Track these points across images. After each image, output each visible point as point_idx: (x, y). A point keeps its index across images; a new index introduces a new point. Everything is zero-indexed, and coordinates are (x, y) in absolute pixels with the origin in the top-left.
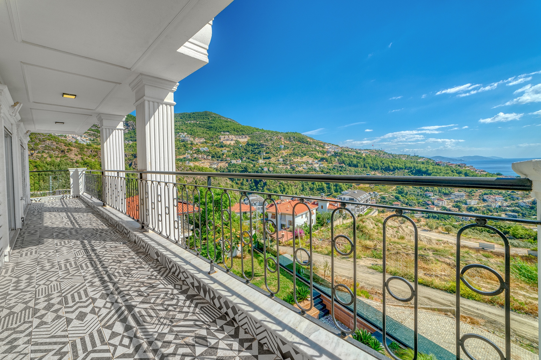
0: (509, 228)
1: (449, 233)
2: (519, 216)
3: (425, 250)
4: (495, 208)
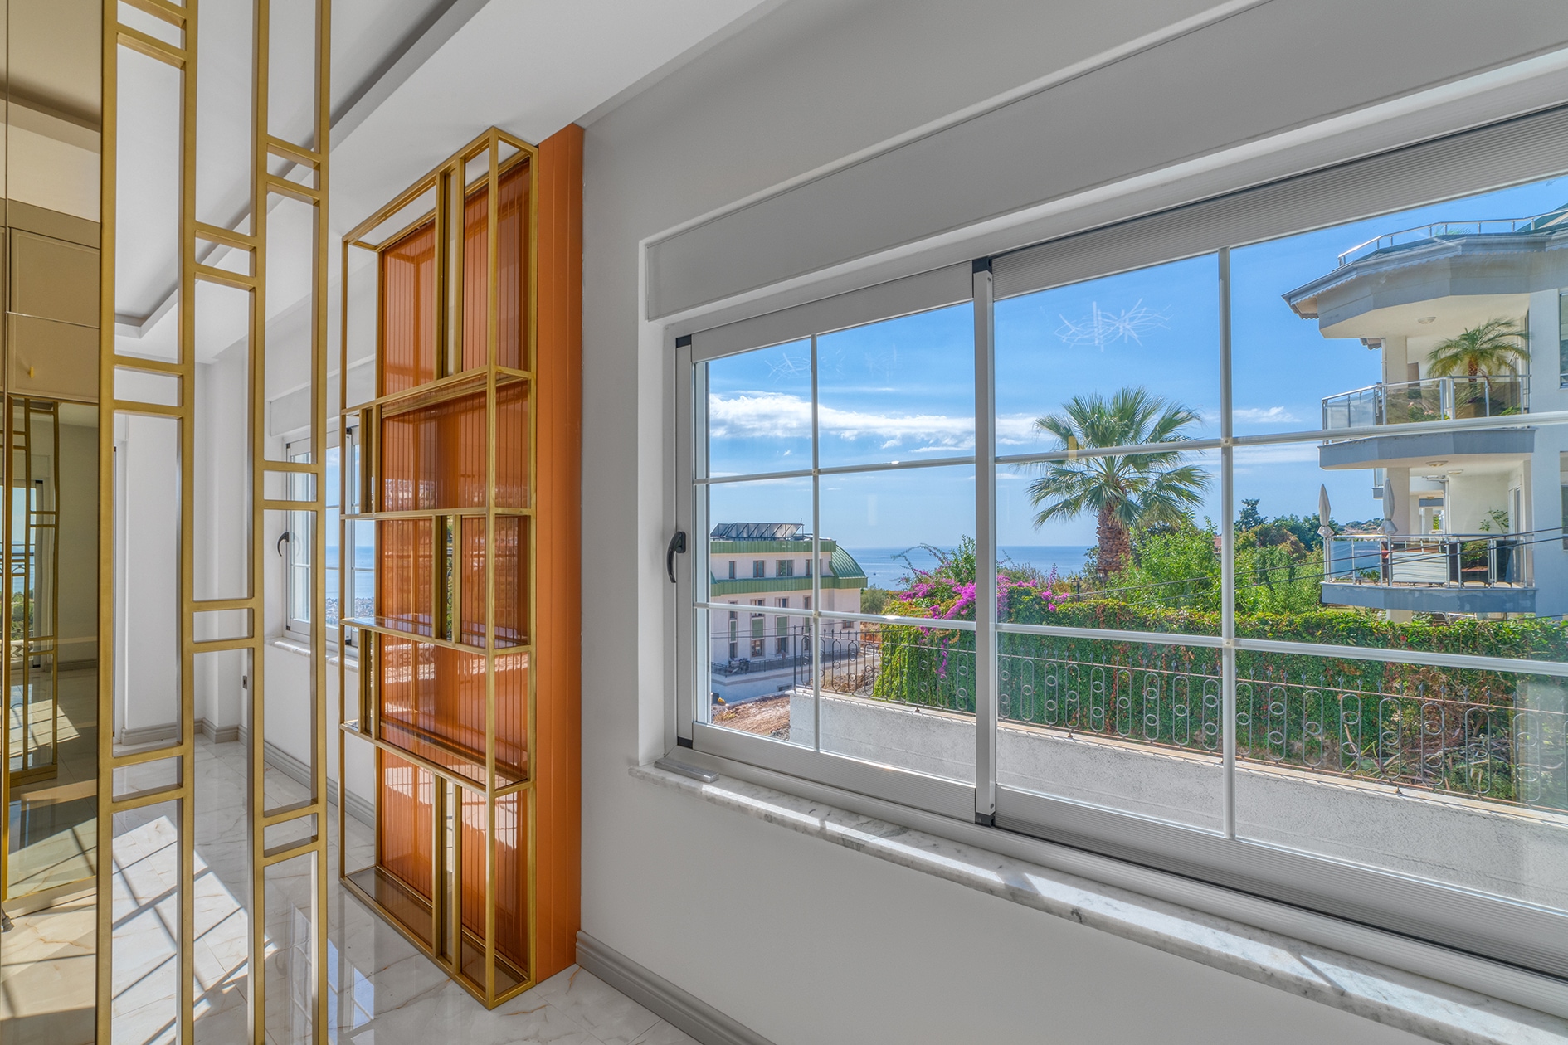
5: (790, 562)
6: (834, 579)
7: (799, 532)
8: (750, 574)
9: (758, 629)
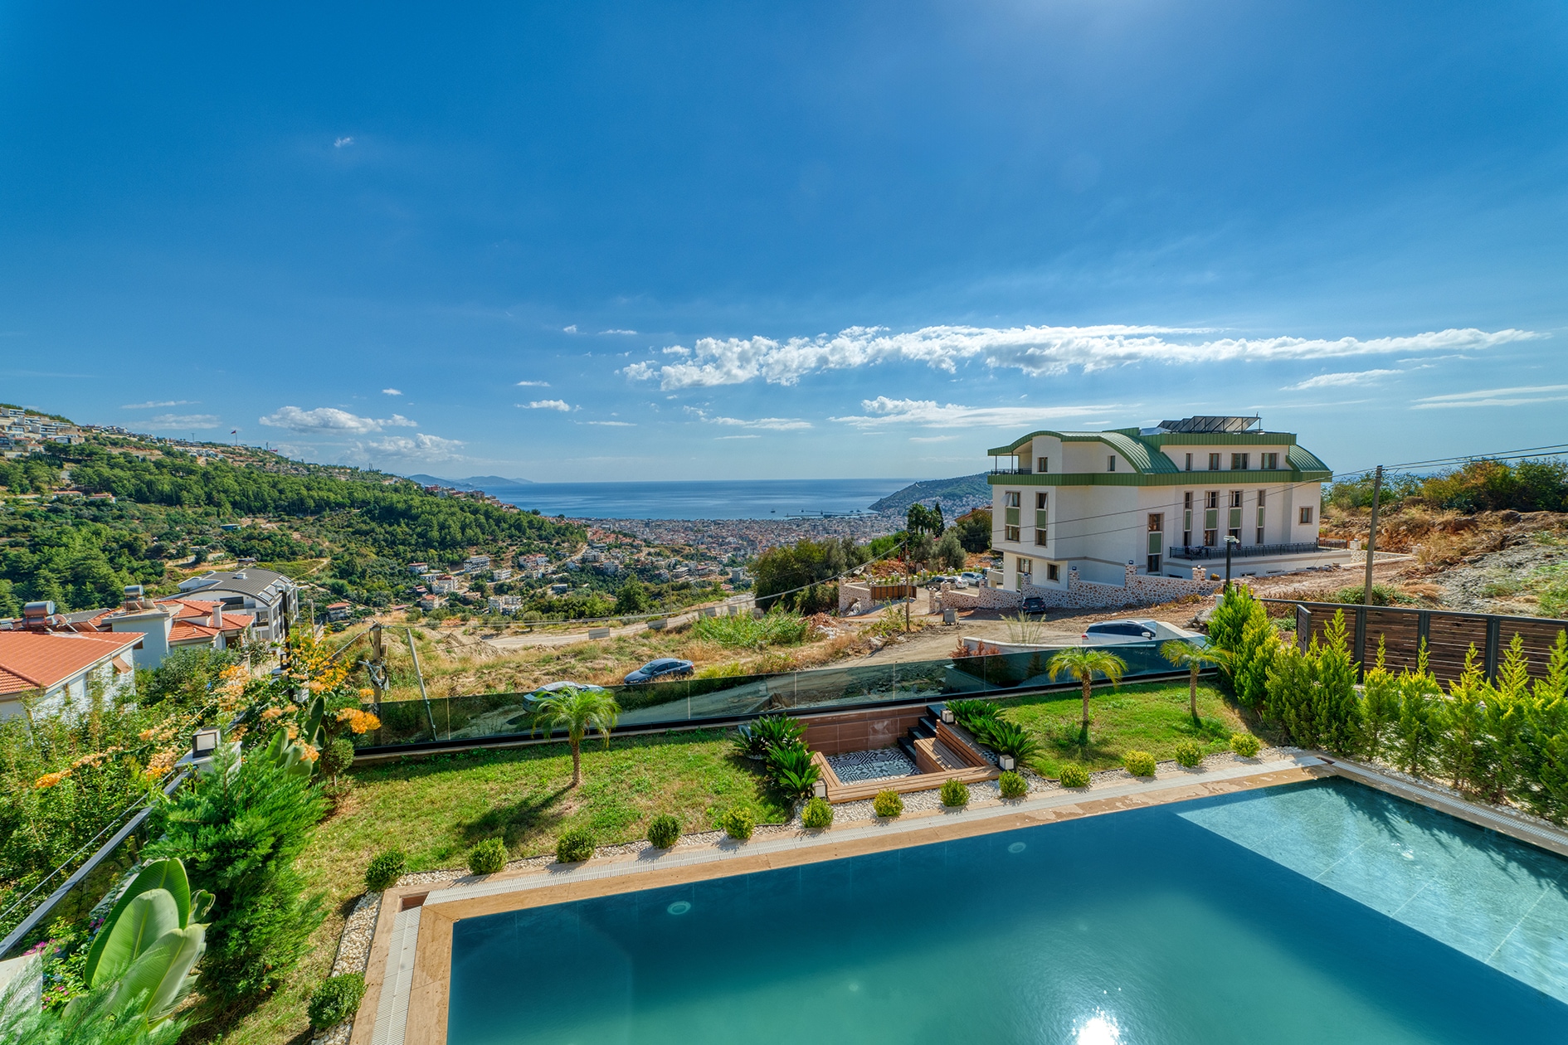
0: (584, 604)
1: (531, 631)
2: (569, 587)
3: (558, 659)
4: (539, 580)
5: (1245, 455)
6: (1295, 473)
7: (1254, 427)
8: (1205, 466)
9: (1211, 519)
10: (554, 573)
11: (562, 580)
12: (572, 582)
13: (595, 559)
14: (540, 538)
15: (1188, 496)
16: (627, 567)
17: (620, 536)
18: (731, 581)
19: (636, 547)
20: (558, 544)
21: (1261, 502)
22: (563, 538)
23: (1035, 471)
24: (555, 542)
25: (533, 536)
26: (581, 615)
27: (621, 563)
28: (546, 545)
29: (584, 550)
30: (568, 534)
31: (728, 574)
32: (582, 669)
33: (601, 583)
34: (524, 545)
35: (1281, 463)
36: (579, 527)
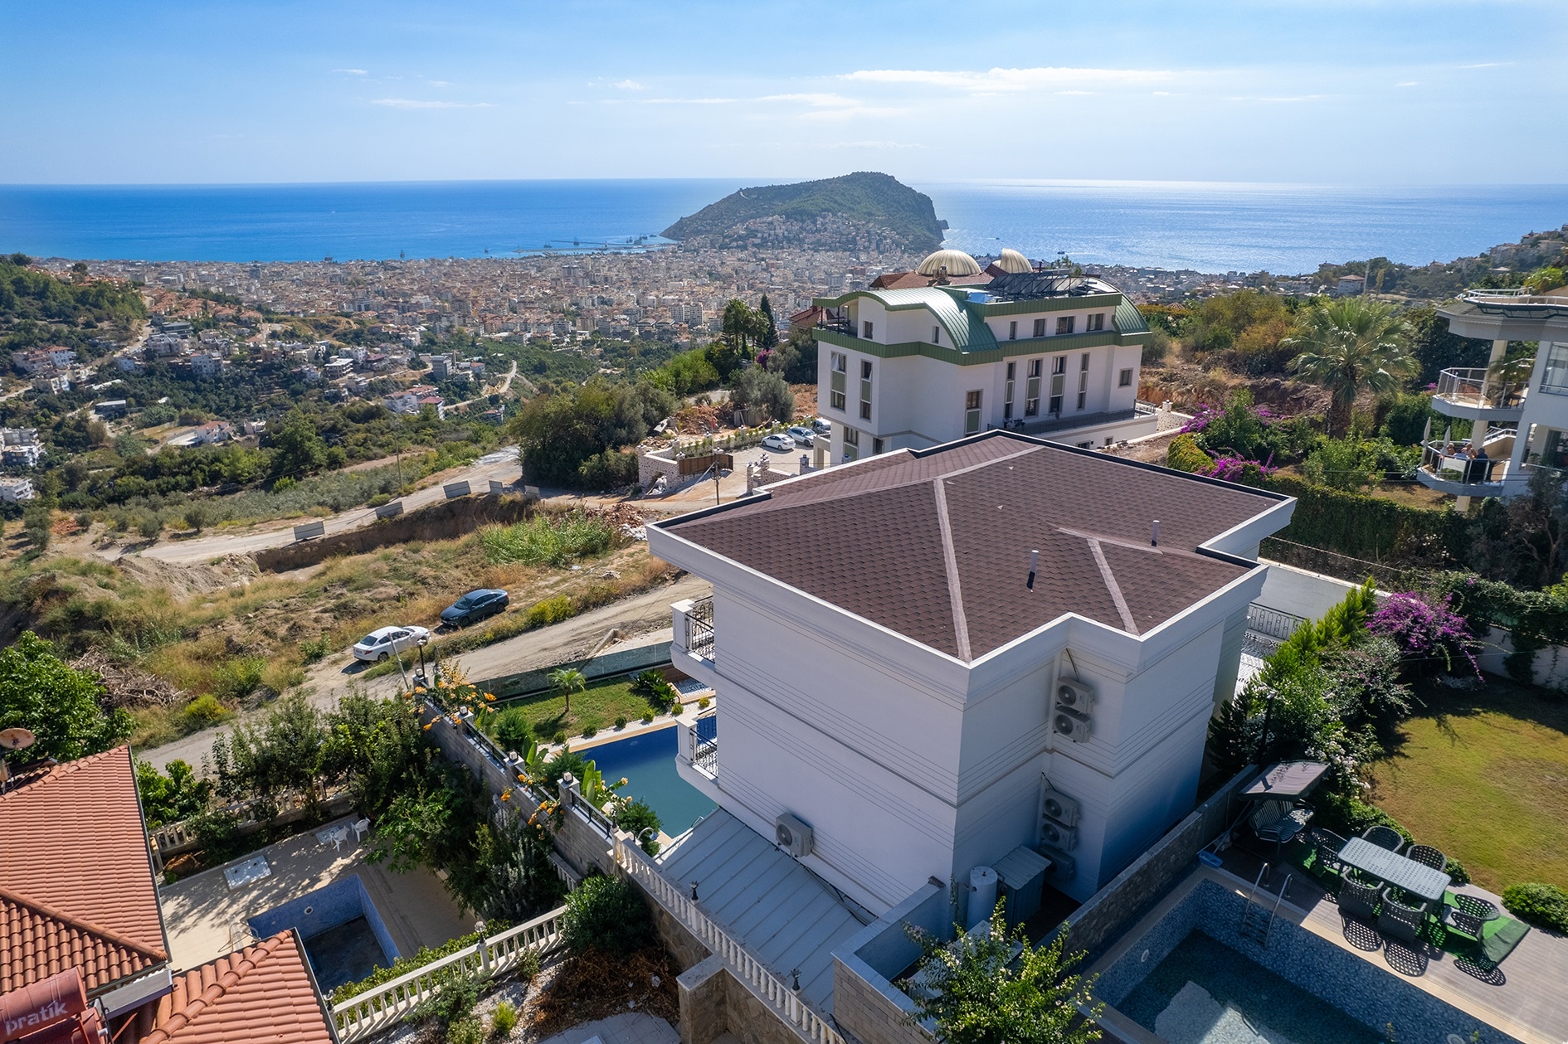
2: (129, 405)
4: (63, 395)
5: (1072, 319)
6: (1117, 336)
8: (1030, 333)
9: (1033, 389)
10: (92, 380)
11: (112, 393)
12: (134, 396)
13: (173, 351)
14: (48, 313)
15: (1011, 367)
16: (237, 362)
17: (212, 303)
18: (431, 379)
19: (246, 324)
20: (88, 325)
21: (1084, 366)
22: (96, 311)
23: (861, 335)
24: (81, 320)
25: (31, 310)
26: (214, 477)
27: (225, 356)
28: (65, 328)
29: (144, 334)
30: (106, 304)
31: (425, 366)
32: (363, 602)
33: (192, 395)
34: (17, 328)
35: (1107, 324)
36: (124, 288)
